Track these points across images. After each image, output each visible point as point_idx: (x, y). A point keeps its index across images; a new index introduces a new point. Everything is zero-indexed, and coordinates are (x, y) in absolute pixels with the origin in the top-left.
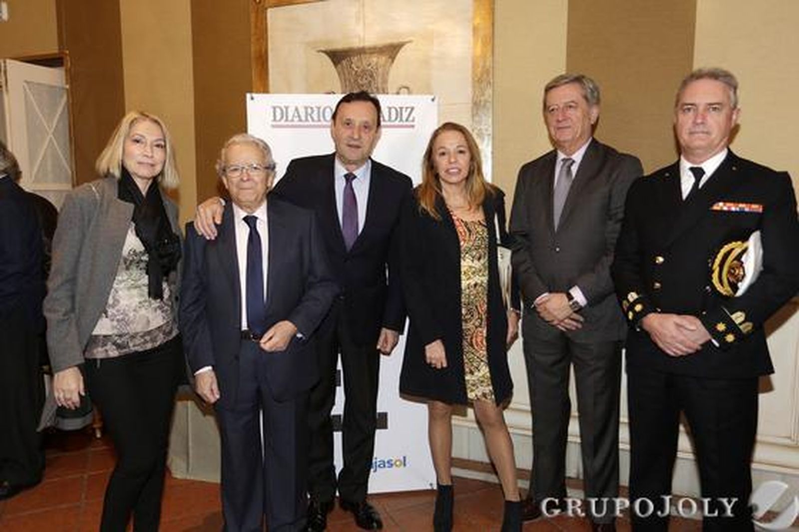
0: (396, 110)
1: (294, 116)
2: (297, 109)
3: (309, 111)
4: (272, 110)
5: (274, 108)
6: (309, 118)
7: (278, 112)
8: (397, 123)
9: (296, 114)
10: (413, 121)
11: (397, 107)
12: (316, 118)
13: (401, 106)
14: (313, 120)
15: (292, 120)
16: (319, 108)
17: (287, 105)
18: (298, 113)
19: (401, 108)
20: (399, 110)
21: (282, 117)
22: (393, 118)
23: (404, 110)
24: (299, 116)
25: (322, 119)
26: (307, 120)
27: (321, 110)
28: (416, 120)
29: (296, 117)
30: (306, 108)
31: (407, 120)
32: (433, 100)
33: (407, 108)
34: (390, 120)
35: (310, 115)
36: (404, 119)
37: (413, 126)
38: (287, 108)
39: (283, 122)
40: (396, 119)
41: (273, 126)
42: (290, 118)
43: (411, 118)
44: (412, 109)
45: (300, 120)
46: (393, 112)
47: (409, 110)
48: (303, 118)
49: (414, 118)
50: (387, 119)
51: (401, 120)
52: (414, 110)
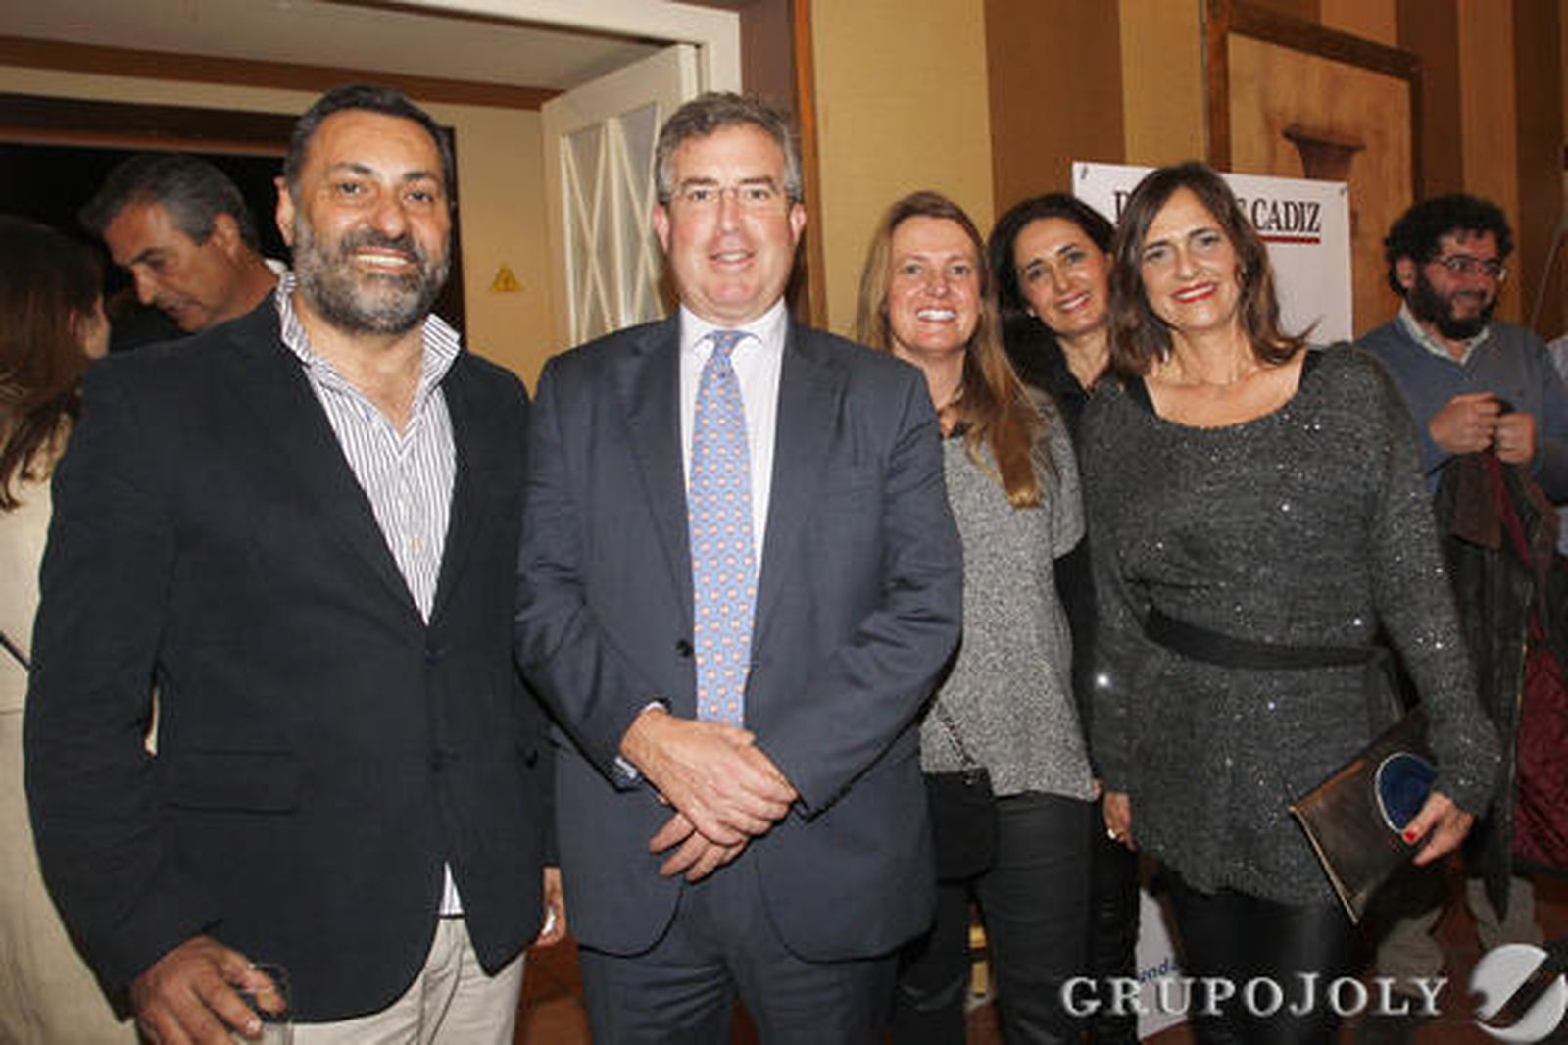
0: (1295, 208)
4: (1114, 198)
5: (1118, 195)
8: (1295, 234)
10: (1318, 230)
11: (1296, 203)
13: (1303, 201)
19: (1302, 205)
20: (1299, 207)
22: (1291, 225)
23: (1306, 208)
28: (1323, 229)
31: (1310, 229)
32: (1343, 192)
33: (1310, 205)
36: (1306, 226)
37: (1317, 241)
40: (1295, 226)
43: (1315, 226)
44: (1317, 207)
46: (1292, 211)
47: (1312, 209)
49: (1319, 225)
50: (1283, 224)
51: (1302, 229)
52: (1321, 210)
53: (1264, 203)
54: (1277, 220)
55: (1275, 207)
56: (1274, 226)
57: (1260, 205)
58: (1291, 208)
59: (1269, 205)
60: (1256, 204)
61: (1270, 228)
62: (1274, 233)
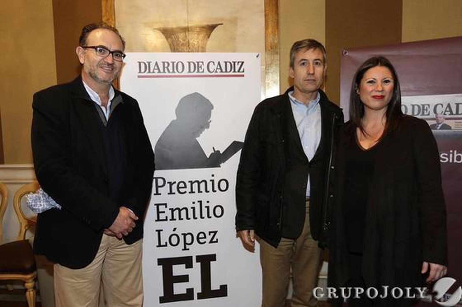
0: (231, 64)
1: (154, 69)
2: (156, 64)
3: (166, 65)
4: (138, 64)
5: (140, 63)
6: (166, 70)
7: (143, 65)
8: (231, 73)
9: (156, 68)
10: (243, 71)
11: (231, 61)
12: (171, 71)
13: (234, 61)
14: (169, 72)
15: (153, 72)
16: (173, 63)
17: (149, 61)
18: (158, 66)
19: (234, 63)
20: (233, 64)
21: (146, 70)
22: (228, 70)
23: (236, 64)
24: (158, 69)
25: (175, 71)
26: (164, 72)
27: (175, 64)
28: (246, 71)
29: (156, 69)
30: (164, 63)
31: (239, 71)
32: (257, 56)
33: (238, 62)
34: (226, 71)
35: (167, 68)
36: (237, 70)
37: (243, 76)
38: (149, 63)
39: (146, 74)
40: (231, 71)
41: (139, 77)
42: (152, 71)
43: (241, 70)
44: (243, 63)
45: (159, 72)
46: (229, 65)
47: (240, 64)
48: (162, 70)
49: (244, 69)
50: (224, 70)
51: (234, 71)
52: (244, 64)
53: (214, 63)
54: (221, 68)
55: (219, 63)
56: (219, 71)
57: (211, 64)
58: (228, 64)
59: (216, 64)
60: (209, 63)
61: (216, 72)
62: (219, 73)
